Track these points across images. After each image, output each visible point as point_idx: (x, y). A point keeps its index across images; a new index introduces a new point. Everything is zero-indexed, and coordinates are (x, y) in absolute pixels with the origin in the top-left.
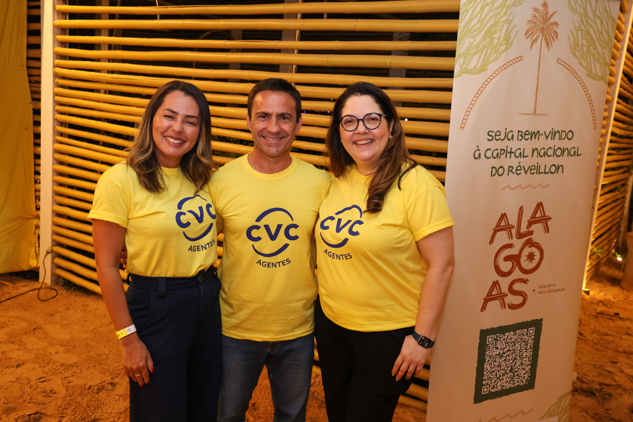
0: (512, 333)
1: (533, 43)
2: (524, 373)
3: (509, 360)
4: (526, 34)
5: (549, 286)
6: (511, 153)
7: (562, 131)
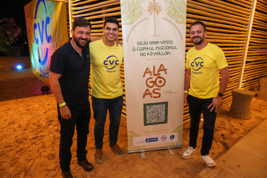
0: (156, 105)
1: (151, 13)
2: (162, 118)
3: (156, 114)
4: (148, 11)
5: (169, 91)
6: (148, 48)
7: (168, 41)
